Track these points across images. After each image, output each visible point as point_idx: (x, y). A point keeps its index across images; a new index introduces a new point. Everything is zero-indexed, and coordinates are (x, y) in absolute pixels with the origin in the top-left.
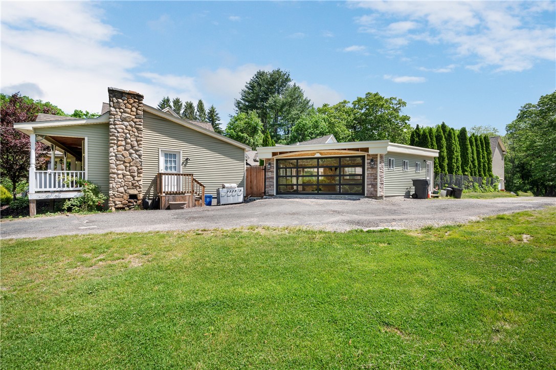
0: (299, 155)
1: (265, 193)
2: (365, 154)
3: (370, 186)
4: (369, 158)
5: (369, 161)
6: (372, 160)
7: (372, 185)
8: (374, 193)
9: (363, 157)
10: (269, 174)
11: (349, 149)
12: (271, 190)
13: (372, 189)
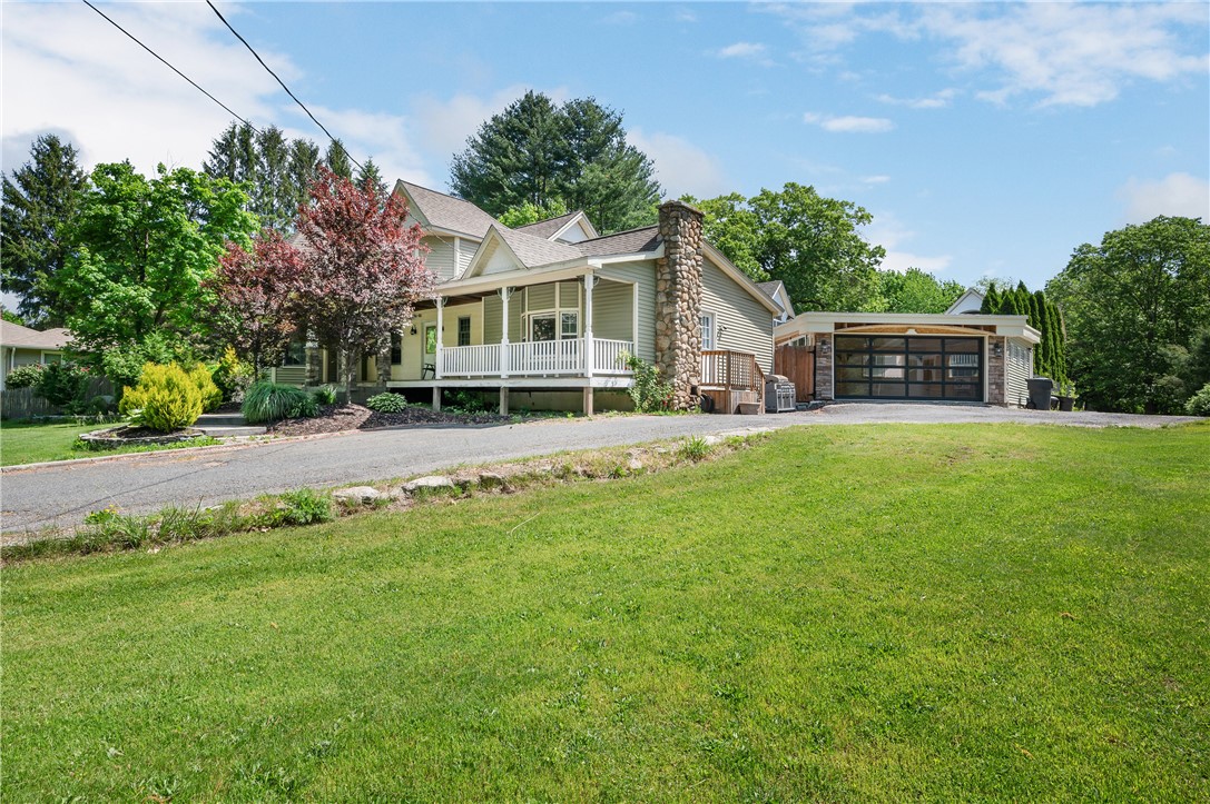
0: (876, 331)
1: (814, 395)
2: (986, 334)
3: (994, 387)
4: (992, 341)
5: (992, 346)
6: (997, 346)
7: (997, 384)
8: (999, 397)
9: (981, 340)
10: (822, 362)
11: (965, 326)
12: (826, 390)
13: (997, 391)
